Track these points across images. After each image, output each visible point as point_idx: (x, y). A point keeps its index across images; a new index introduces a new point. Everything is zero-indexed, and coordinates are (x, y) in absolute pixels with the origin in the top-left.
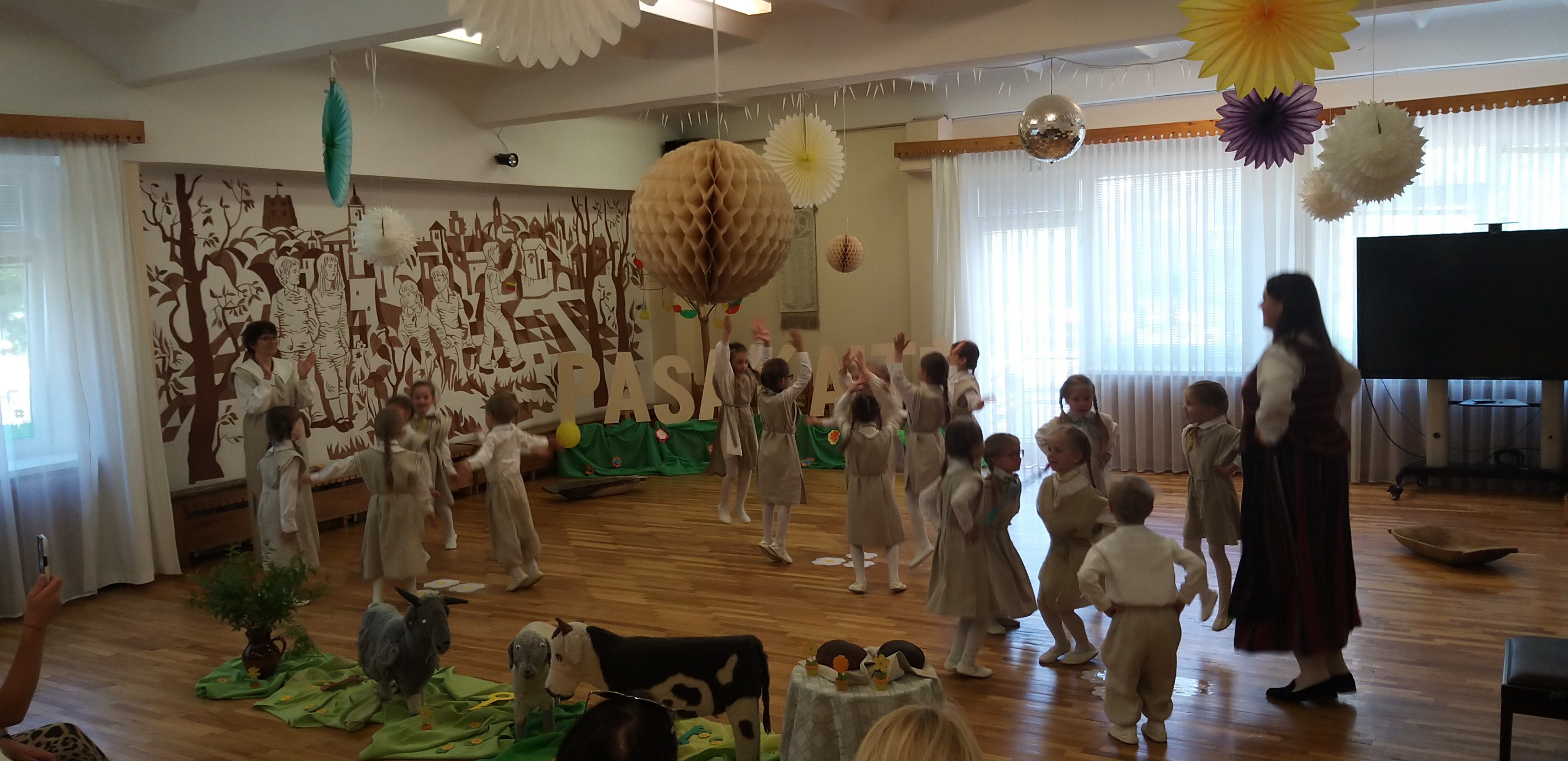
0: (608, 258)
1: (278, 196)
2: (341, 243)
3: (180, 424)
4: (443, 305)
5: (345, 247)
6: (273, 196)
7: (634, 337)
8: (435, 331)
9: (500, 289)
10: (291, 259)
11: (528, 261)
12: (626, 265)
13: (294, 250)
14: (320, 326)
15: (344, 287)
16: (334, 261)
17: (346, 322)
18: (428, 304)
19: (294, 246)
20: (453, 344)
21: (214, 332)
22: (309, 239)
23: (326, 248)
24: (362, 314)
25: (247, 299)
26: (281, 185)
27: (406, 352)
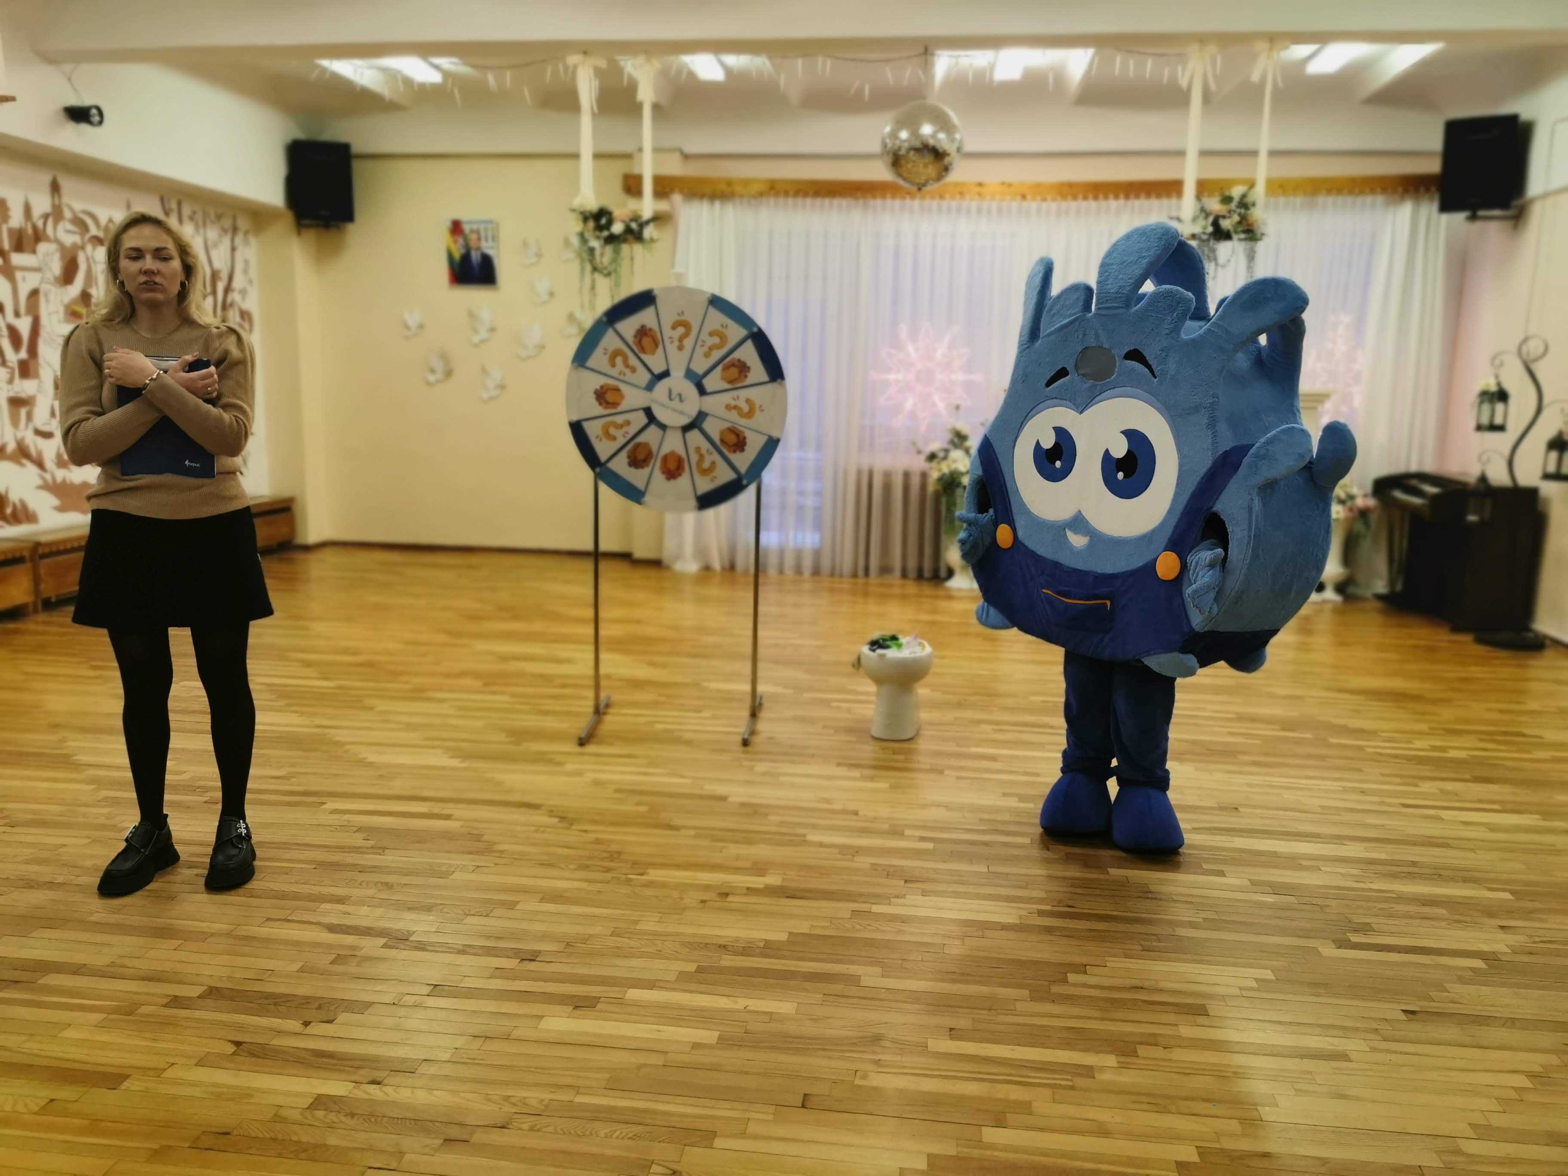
9: (62, 314)
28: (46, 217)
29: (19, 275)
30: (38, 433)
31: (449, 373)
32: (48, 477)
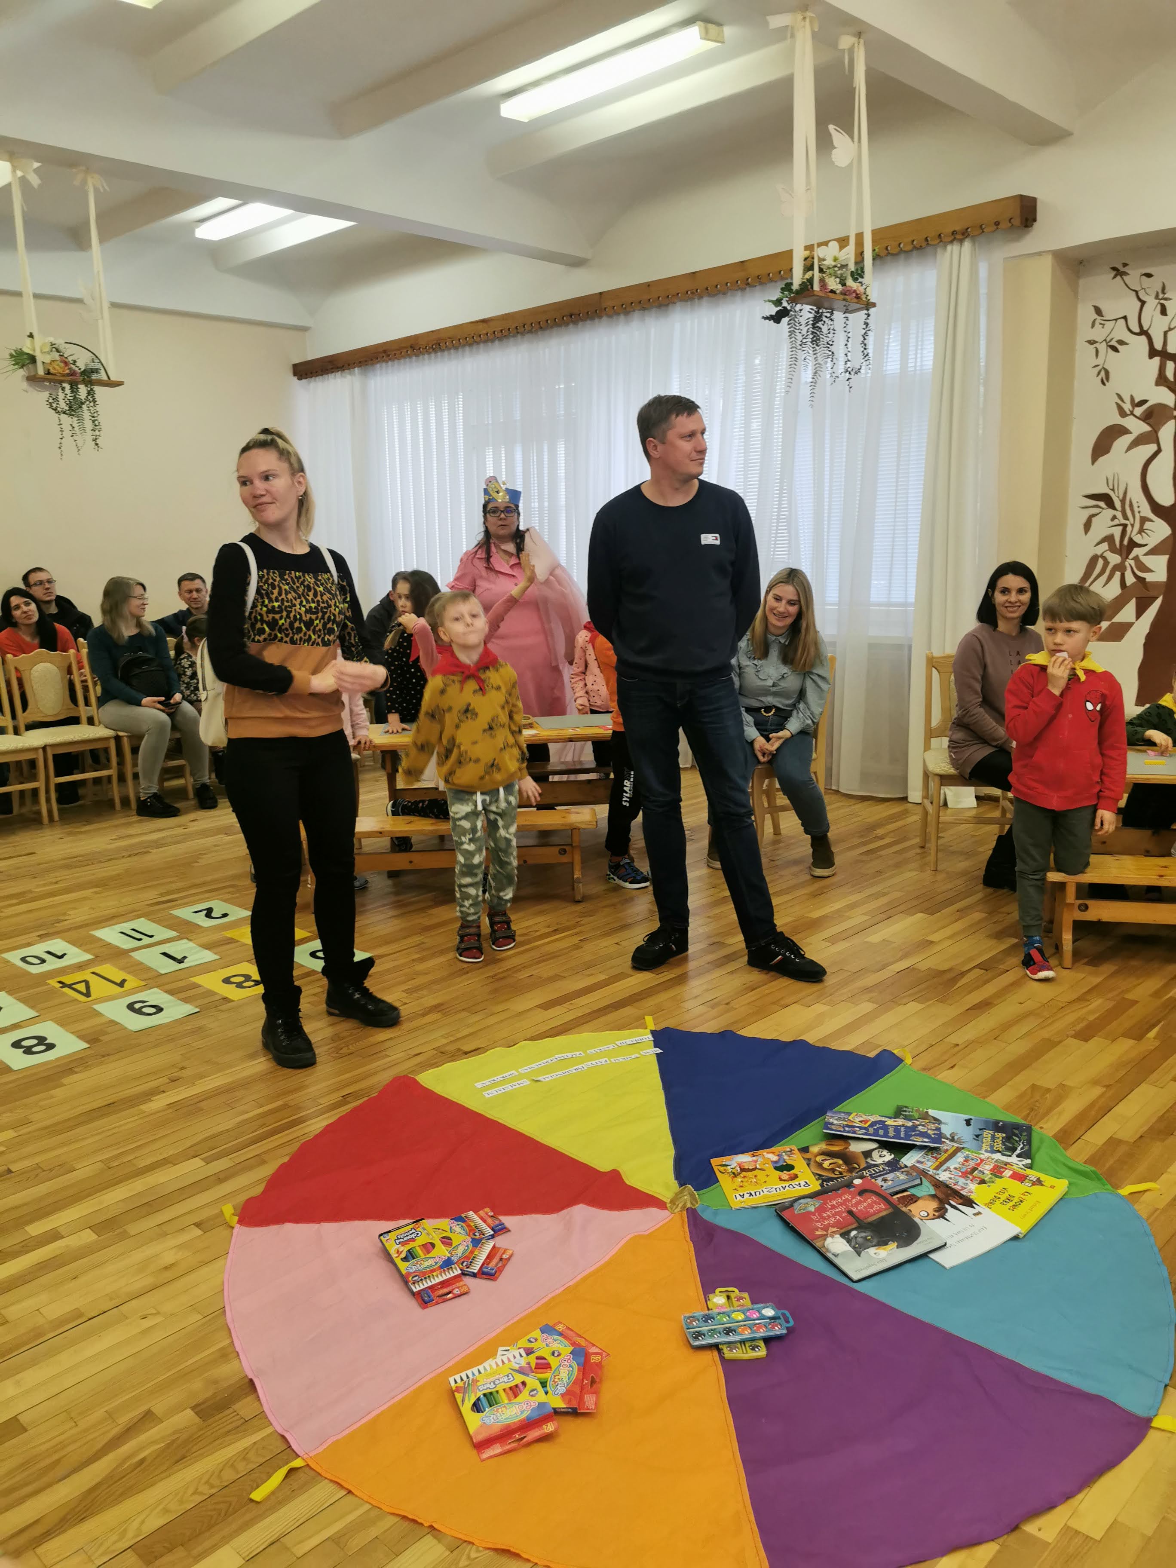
3: (1133, 620)
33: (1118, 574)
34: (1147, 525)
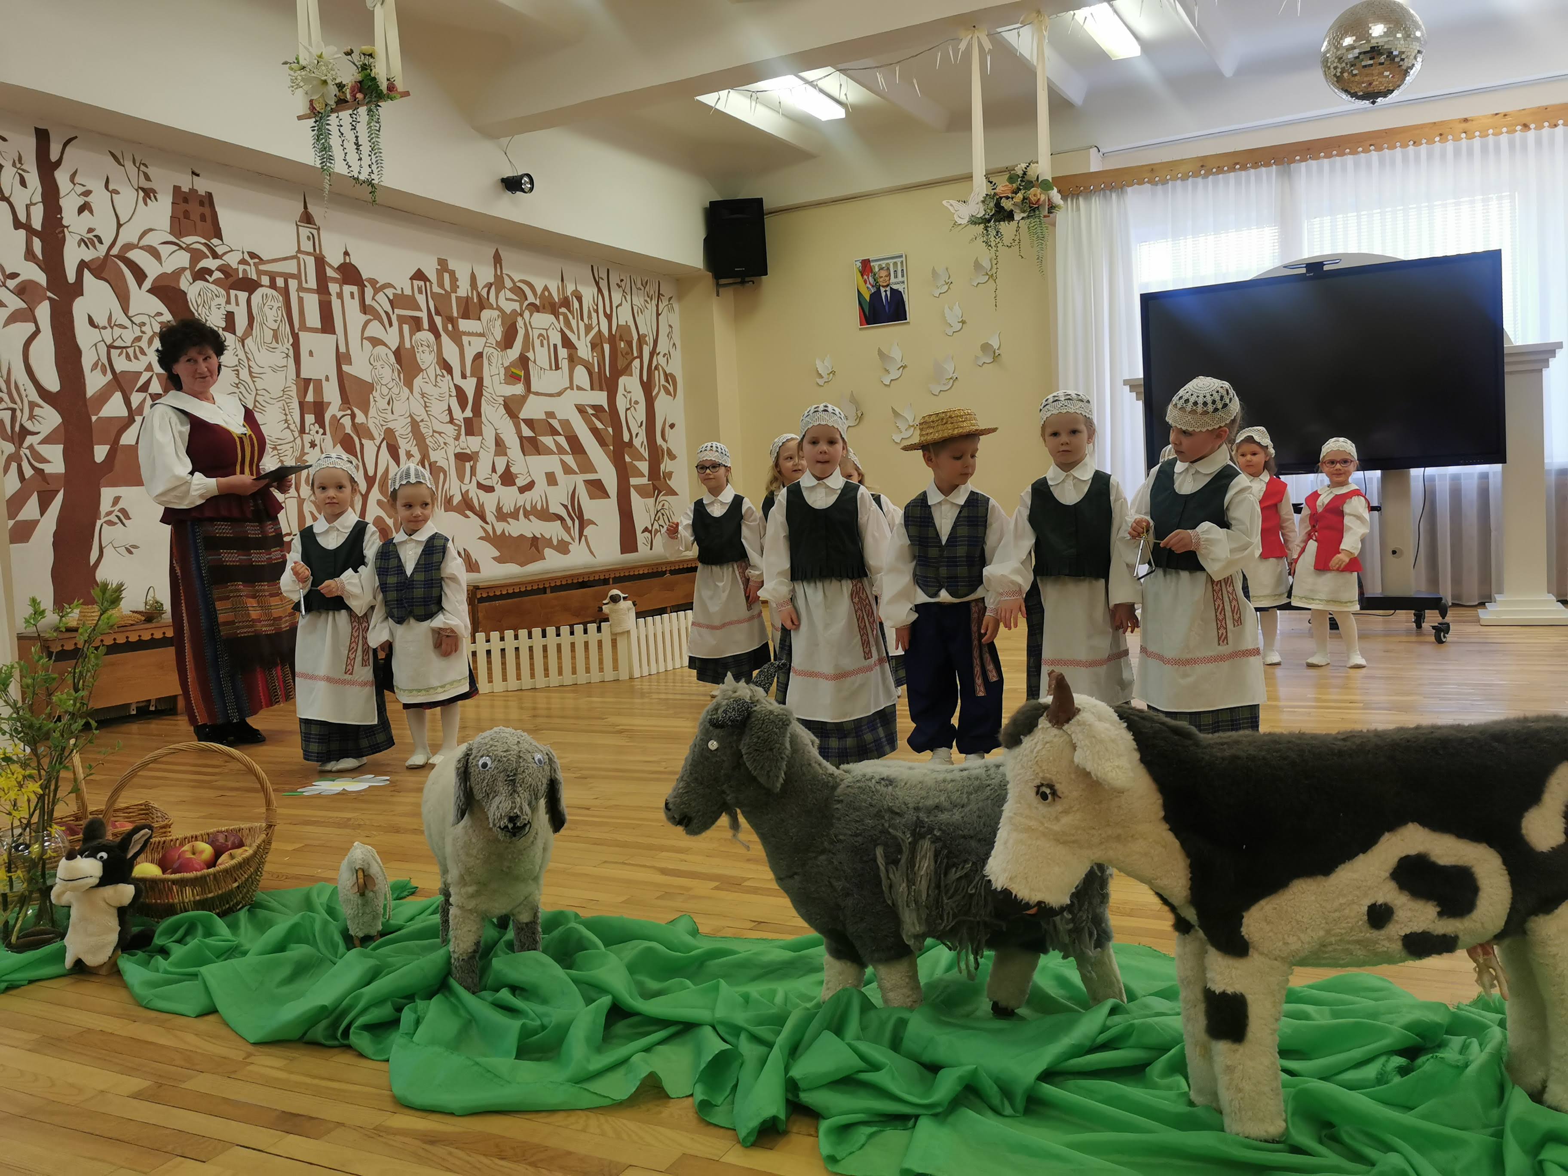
0: (635, 354)
1: (193, 191)
2: (287, 277)
3: (38, 516)
4: (429, 389)
5: (293, 284)
6: (185, 189)
7: (666, 465)
8: (418, 423)
9: (502, 377)
10: (213, 287)
11: (537, 343)
12: (656, 368)
13: (218, 275)
14: (257, 394)
15: (291, 341)
16: (278, 302)
17: (294, 394)
18: (409, 385)
19: (217, 269)
20: (442, 445)
21: (94, 382)
22: (239, 263)
23: (265, 280)
24: (318, 384)
25: (145, 338)
26: (198, 175)
27: (379, 448)
28: (489, 286)
29: (465, 339)
30: (480, 486)
31: (860, 418)
32: (489, 528)
33: (14, 465)
34: (37, 411)
